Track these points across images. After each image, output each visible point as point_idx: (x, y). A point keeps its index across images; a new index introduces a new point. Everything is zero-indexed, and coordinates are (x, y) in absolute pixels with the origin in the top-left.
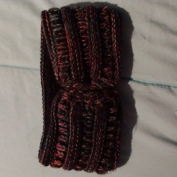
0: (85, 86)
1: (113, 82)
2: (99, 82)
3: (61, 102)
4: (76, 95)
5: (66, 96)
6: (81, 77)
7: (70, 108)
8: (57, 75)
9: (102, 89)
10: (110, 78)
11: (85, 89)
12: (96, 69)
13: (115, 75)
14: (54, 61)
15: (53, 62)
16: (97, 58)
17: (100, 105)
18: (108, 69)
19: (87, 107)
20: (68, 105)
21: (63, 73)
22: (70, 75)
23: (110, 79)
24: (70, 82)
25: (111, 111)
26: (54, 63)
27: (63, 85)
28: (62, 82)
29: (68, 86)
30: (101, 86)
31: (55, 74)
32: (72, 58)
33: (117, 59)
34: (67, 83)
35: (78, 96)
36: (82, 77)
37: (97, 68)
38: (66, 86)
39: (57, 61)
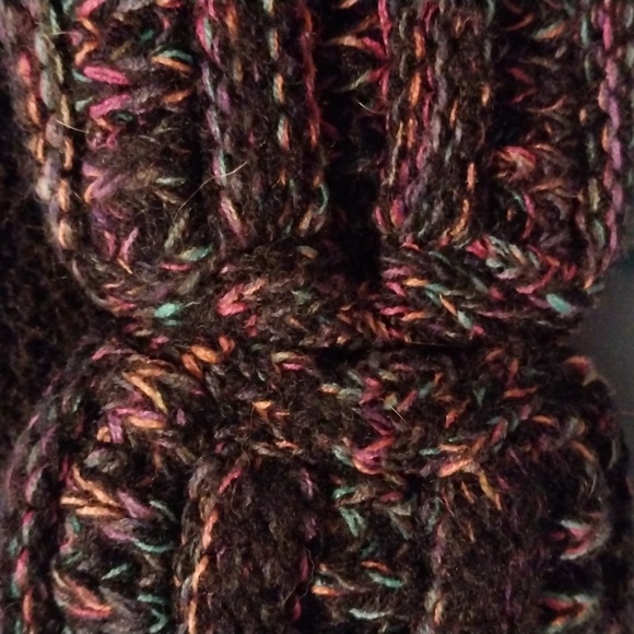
0: (331, 310)
1: (568, 274)
2: (459, 269)
3: (94, 458)
4: (246, 396)
5: (147, 404)
6: (305, 224)
7: (187, 523)
8: (62, 198)
9: (477, 337)
10: (554, 240)
11: (334, 337)
12: (443, 146)
13: (591, 218)
14: (31, 57)
15: (23, 66)
16: (455, 45)
17: (477, 490)
18: (538, 161)
19: (349, 507)
20: (173, 488)
21: (132, 167)
22: (201, 199)
23: (552, 252)
24: (197, 265)
25: (569, 542)
26: (35, 73)
27: (123, 290)
28: (113, 263)
29: (168, 309)
30: (469, 313)
31: (43, 188)
32: (218, 27)
33: (612, 74)
34: (164, 276)
35: (262, 405)
36: (313, 222)
37: (447, 135)
38: (144, 305)
39: (63, 46)
